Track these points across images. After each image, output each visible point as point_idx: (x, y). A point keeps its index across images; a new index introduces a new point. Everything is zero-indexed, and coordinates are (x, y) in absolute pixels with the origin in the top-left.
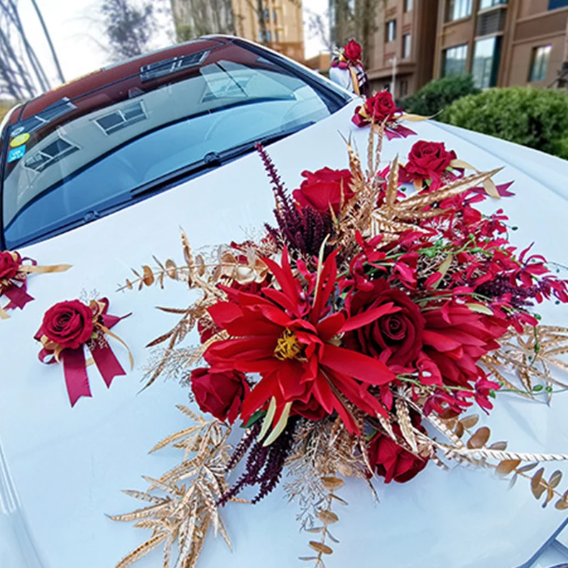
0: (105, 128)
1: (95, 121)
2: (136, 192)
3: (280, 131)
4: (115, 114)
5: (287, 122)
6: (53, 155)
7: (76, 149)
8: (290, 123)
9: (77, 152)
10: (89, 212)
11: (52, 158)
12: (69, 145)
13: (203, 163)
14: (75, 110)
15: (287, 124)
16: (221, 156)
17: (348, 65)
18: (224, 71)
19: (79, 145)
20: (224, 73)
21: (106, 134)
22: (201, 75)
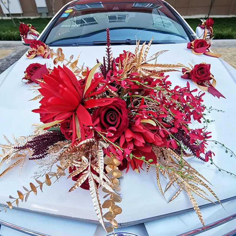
0: (109, 20)
1: (107, 16)
2: (95, 43)
3: (161, 42)
4: (115, 16)
5: (166, 40)
6: (87, 22)
7: (97, 23)
8: (167, 40)
9: (97, 24)
10: (75, 43)
11: (86, 23)
12: (95, 21)
13: (124, 42)
14: (103, 8)
15: (165, 40)
16: (132, 42)
17: (205, 27)
18: (160, 15)
19: (99, 22)
20: (159, 15)
21: (109, 22)
22: (152, 13)
